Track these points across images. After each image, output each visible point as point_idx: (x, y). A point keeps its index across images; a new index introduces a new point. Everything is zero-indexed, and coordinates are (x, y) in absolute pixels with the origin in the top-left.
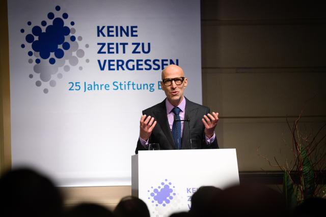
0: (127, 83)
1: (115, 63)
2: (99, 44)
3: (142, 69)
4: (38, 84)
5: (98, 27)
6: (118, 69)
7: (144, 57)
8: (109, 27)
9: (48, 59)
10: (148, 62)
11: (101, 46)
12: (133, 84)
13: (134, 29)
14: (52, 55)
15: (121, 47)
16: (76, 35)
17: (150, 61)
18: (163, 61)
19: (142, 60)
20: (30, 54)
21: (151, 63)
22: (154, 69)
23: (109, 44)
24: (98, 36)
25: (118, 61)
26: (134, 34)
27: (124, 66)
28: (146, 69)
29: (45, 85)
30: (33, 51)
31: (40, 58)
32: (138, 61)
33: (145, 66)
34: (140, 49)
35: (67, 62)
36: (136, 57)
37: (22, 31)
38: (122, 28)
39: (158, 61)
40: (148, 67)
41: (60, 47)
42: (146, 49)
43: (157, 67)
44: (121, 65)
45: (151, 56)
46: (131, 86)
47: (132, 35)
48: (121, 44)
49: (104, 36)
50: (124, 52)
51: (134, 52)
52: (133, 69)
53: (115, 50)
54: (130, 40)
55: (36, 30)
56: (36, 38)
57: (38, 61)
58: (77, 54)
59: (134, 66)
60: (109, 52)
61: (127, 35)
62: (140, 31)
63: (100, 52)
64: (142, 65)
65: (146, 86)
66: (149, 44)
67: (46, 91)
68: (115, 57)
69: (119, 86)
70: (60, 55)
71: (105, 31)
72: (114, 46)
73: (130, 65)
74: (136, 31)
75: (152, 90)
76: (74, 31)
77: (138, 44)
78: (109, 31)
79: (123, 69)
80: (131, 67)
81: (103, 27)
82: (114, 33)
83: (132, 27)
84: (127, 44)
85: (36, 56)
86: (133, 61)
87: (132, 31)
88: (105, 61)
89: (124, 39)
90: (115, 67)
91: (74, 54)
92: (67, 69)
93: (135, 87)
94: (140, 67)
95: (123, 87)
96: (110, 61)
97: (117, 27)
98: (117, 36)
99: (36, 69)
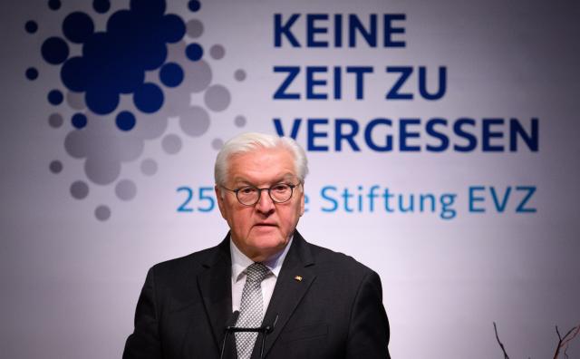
0: (366, 192)
1: (330, 129)
2: (277, 69)
3: (417, 149)
4: (79, 191)
5: (278, 18)
6: (338, 147)
7: (422, 109)
8: (311, 18)
9: (113, 116)
10: (438, 128)
11: (285, 75)
12: (387, 195)
13: (395, 24)
14: (126, 102)
15: (349, 81)
16: (206, 42)
17: (444, 122)
18: (487, 123)
19: (417, 122)
20: (55, 98)
21: (447, 130)
22: (457, 148)
23: (311, 71)
24: (278, 43)
25: (339, 123)
26: (395, 37)
27: (360, 139)
28: (430, 148)
29: (100, 194)
30: (64, 90)
31: (85, 111)
32: (403, 123)
33: (426, 139)
34: (411, 85)
35: (174, 126)
36: (397, 110)
37: (31, 27)
38: (354, 21)
39: (472, 122)
40: (437, 142)
41: (152, 77)
42: (432, 87)
43: (464, 142)
44: (347, 133)
45: (448, 109)
46: (379, 202)
47: (388, 43)
48: (350, 70)
49: (295, 43)
50: (360, 95)
51: (393, 95)
52: (389, 147)
53: (329, 89)
54: (380, 57)
55: (77, 25)
56: (76, 50)
57: (79, 121)
58: (208, 100)
59: (389, 139)
60: (311, 95)
61: (372, 41)
62: (412, 31)
63: (280, 94)
64: (416, 135)
65: (428, 202)
66: (443, 71)
67: (103, 213)
68: (330, 110)
69: (341, 201)
70: (151, 101)
71: (299, 30)
72: (329, 77)
73: (379, 136)
74: (401, 31)
75: (448, 212)
76: (199, 28)
77: (406, 72)
78: (311, 31)
79: (355, 148)
80: (381, 142)
81: (294, 18)
82: (330, 37)
83: (388, 18)
84: (370, 70)
85: (74, 104)
86: (388, 122)
87: (389, 31)
88: (297, 123)
89: (361, 54)
90: (330, 141)
91: (198, 99)
92: (173, 145)
93: (393, 203)
94: (410, 142)
95: (353, 203)
96: (312, 123)
97: (338, 19)
98: (338, 43)
99: (72, 147)
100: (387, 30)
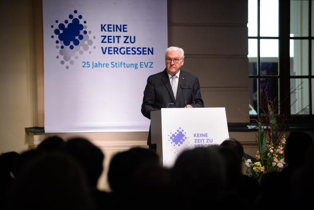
0: (120, 63)
1: (112, 49)
2: (102, 36)
3: (130, 54)
4: (62, 63)
5: (102, 25)
6: (114, 53)
7: (131, 45)
8: (108, 25)
9: (69, 46)
10: (134, 49)
11: (103, 38)
12: (124, 64)
13: (125, 27)
14: (72, 43)
15: (116, 39)
16: (87, 30)
17: (135, 48)
18: (143, 48)
19: (130, 48)
20: (57, 42)
21: (136, 50)
22: (138, 54)
23: (109, 37)
24: (102, 31)
25: (114, 48)
26: (125, 30)
27: (118, 52)
28: (132, 54)
29: (67, 63)
30: (59, 40)
31: (63, 45)
32: (127, 48)
33: (131, 52)
34: (128, 40)
35: (81, 48)
36: (126, 45)
37: (52, 27)
38: (117, 26)
39: (140, 48)
40: (134, 53)
41: (77, 38)
42: (133, 41)
43: (139, 53)
44: (116, 50)
45: (136, 45)
46: (123, 65)
47: (124, 31)
48: (116, 37)
49: (105, 31)
50: (118, 42)
51: (125, 42)
52: (124, 54)
53: (112, 41)
54: (122, 34)
55: (61, 26)
56: (61, 32)
57: (62, 47)
58: (88, 43)
59: (124, 51)
60: (109, 42)
61: (120, 30)
62: (128, 28)
63: (102, 42)
64: (130, 51)
65: (132, 65)
66: (134, 37)
67: (67, 67)
68: (112, 45)
69: (115, 65)
70: (77, 43)
71: (106, 28)
72: (112, 38)
73: (122, 51)
74: (126, 28)
75: (136, 68)
76: (86, 27)
77: (127, 37)
78: (108, 28)
79: (118, 54)
80: (123, 52)
81: (105, 25)
82: (112, 29)
83: (124, 26)
84: (120, 37)
85: (61, 43)
86: (124, 48)
87: (124, 28)
88: (106, 48)
89: (118, 33)
90: (112, 52)
91: (86, 43)
92: (81, 53)
93: (125, 65)
94: (129, 52)
95: (117, 65)
96: (109, 48)
97: (114, 25)
98: (114, 31)
99: (61, 53)
100: (123, 28)
